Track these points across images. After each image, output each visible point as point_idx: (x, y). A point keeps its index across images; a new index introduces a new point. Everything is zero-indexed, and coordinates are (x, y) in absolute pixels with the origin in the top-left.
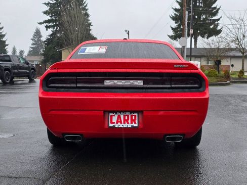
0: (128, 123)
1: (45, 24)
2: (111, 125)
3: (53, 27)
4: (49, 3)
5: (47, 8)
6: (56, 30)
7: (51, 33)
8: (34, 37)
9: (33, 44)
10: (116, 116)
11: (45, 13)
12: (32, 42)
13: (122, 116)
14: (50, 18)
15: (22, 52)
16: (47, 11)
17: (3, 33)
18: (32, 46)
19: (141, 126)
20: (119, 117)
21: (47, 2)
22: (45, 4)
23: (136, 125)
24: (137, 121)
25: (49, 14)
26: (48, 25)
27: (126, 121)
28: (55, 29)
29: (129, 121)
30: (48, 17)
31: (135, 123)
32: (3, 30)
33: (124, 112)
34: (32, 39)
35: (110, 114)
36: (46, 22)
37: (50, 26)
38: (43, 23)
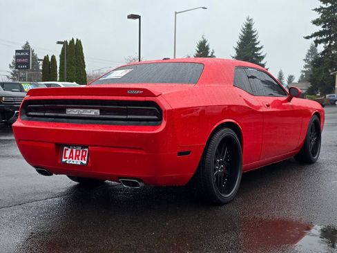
0: (78, 159)
1: (314, 39)
2: (64, 160)
3: (325, 41)
4: (322, 8)
5: (318, 16)
6: (330, 45)
7: (323, 49)
8: (308, 57)
9: (306, 67)
10: (70, 150)
11: (316, 22)
12: (304, 63)
13: (74, 150)
14: (322, 29)
15: (291, 78)
16: (318, 19)
17: (262, 55)
18: (305, 69)
19: (90, 165)
20: (72, 152)
21: (318, 7)
22: (316, 10)
23: (85, 162)
24: (86, 158)
25: (320, 24)
26: (319, 38)
27: (77, 156)
28: (328, 44)
29: (80, 157)
30: (320, 28)
31: (85, 160)
32: (262, 50)
33: (76, 146)
34: (305, 60)
35: (65, 148)
36: (316, 34)
37: (321, 40)
38: (311, 37)
